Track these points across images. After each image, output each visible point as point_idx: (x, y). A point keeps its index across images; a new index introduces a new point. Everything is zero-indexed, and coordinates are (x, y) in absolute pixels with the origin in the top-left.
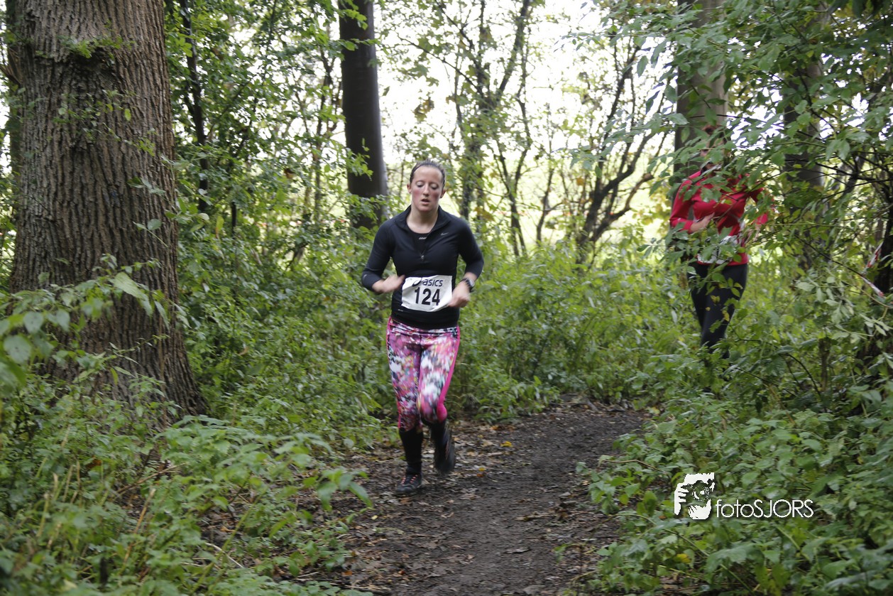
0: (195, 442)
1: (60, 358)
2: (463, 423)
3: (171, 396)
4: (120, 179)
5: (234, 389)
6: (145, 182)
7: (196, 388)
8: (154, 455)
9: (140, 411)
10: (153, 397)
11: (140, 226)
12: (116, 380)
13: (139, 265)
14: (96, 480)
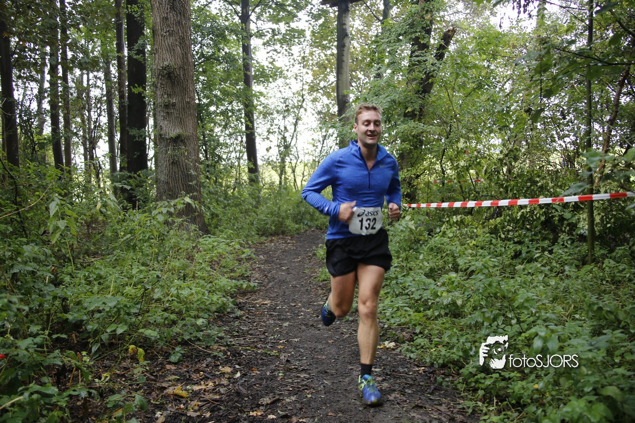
0: (207, 242)
1: (170, 220)
2: (281, 236)
3: (200, 230)
4: (185, 170)
5: (217, 228)
6: (192, 171)
7: (207, 228)
8: (196, 246)
9: (192, 234)
10: (195, 230)
11: (190, 183)
12: (185, 225)
13: (191, 194)
14: (181, 253)
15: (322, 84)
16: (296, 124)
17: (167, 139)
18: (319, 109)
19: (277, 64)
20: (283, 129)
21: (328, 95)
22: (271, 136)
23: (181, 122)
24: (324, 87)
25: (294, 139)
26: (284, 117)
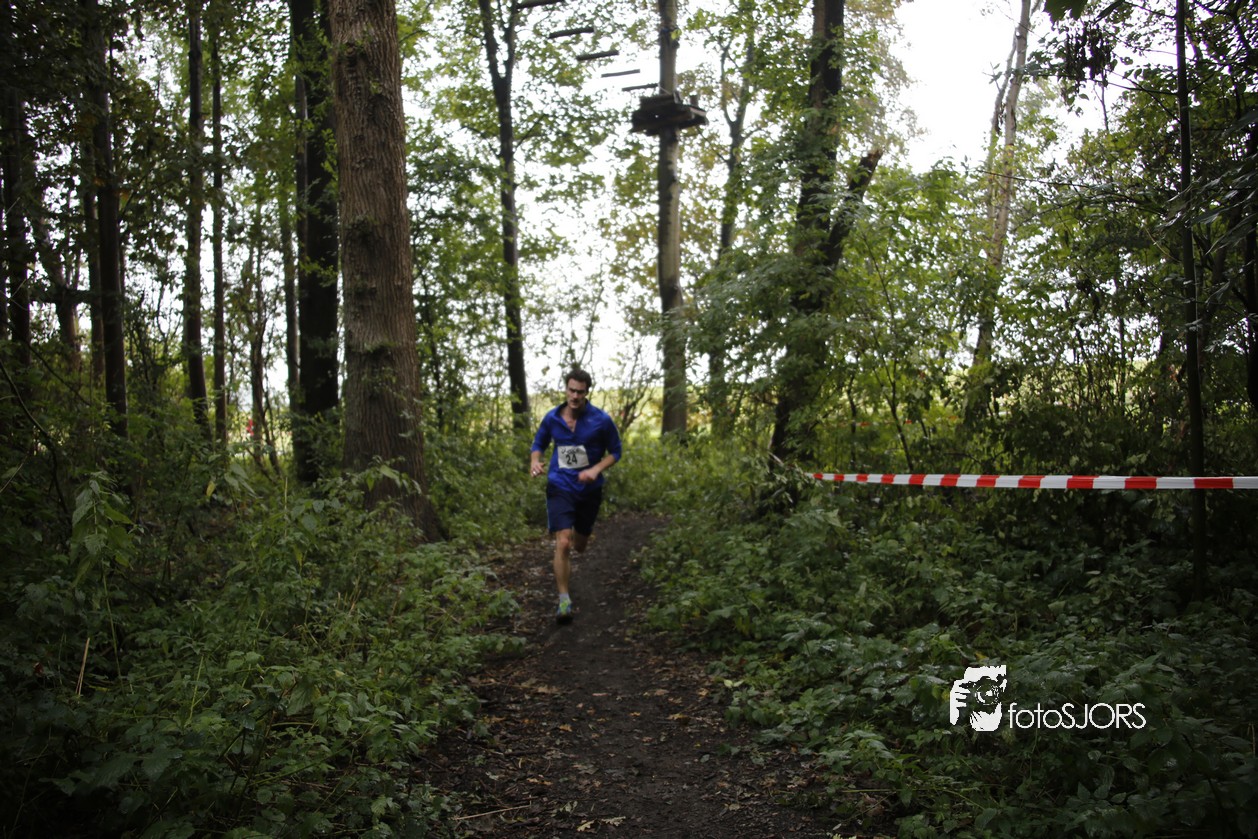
6: (406, 412)
15: (633, 263)
16: (590, 329)
17: (360, 355)
18: (628, 304)
19: (557, 232)
20: (569, 337)
21: (643, 282)
22: (549, 348)
23: (387, 324)
24: (636, 268)
25: (588, 352)
26: (571, 316)
